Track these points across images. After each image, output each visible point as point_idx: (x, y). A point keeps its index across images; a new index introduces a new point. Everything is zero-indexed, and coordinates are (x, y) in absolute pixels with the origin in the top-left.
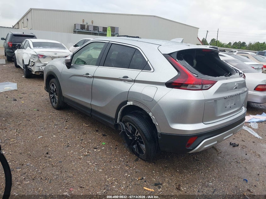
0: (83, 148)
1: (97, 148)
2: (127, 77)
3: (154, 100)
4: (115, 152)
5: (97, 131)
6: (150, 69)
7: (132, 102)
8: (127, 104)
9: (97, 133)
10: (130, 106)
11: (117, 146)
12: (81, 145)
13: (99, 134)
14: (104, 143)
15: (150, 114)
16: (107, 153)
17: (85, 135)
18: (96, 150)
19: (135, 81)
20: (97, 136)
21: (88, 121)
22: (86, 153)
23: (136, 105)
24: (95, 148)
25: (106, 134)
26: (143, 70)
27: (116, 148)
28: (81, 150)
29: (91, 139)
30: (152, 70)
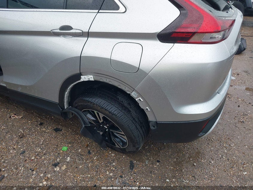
0: (34, 173)
1: (59, 163)
2: (70, 28)
3: (141, 70)
4: (92, 162)
5: (41, 124)
6: (117, 8)
7: (92, 76)
8: (82, 80)
9: (44, 129)
10: (89, 82)
11: (88, 146)
12: (27, 165)
13: (48, 130)
14: (65, 148)
15: (134, 94)
16: (80, 167)
17: (25, 140)
18: (57, 169)
19: (88, 34)
20: (46, 135)
21: (17, 107)
22: (45, 183)
23: (101, 80)
24: (56, 165)
25: (60, 127)
26: (100, 9)
27: (89, 153)
28: (31, 180)
29: (38, 145)
30: (122, 9)
